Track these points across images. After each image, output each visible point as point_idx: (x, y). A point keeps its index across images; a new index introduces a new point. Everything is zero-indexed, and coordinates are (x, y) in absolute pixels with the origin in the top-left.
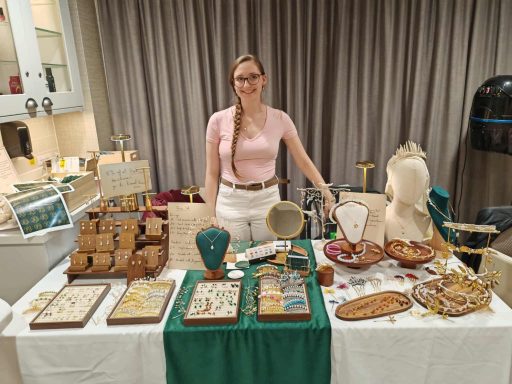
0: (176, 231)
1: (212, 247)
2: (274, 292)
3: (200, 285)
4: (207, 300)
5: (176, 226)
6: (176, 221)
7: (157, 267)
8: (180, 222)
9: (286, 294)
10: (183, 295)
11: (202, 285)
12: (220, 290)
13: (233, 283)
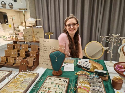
0: (42, 51)
1: (56, 61)
2: (86, 85)
3: (49, 78)
5: (42, 49)
6: (42, 47)
7: (32, 66)
8: (44, 47)
9: (92, 88)
10: (40, 82)
11: (50, 78)
12: (57, 83)
13: (65, 79)
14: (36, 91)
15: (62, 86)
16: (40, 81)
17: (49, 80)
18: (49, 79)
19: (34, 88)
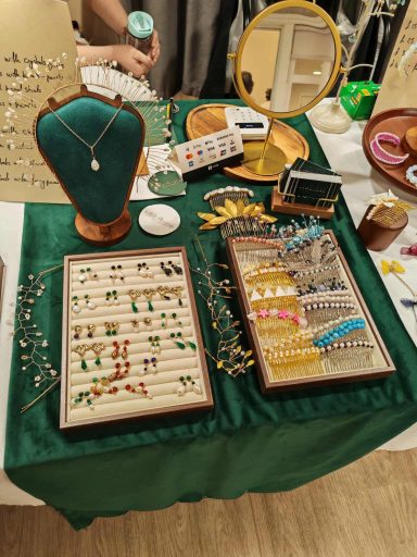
1: (95, 165)
3: (75, 267)
4: (111, 331)
10: (33, 305)
11: (82, 271)
12: (135, 287)
13: (165, 259)
14: (44, 368)
15: (168, 298)
16: (31, 301)
17: (86, 280)
18: (82, 277)
19: (24, 358)
